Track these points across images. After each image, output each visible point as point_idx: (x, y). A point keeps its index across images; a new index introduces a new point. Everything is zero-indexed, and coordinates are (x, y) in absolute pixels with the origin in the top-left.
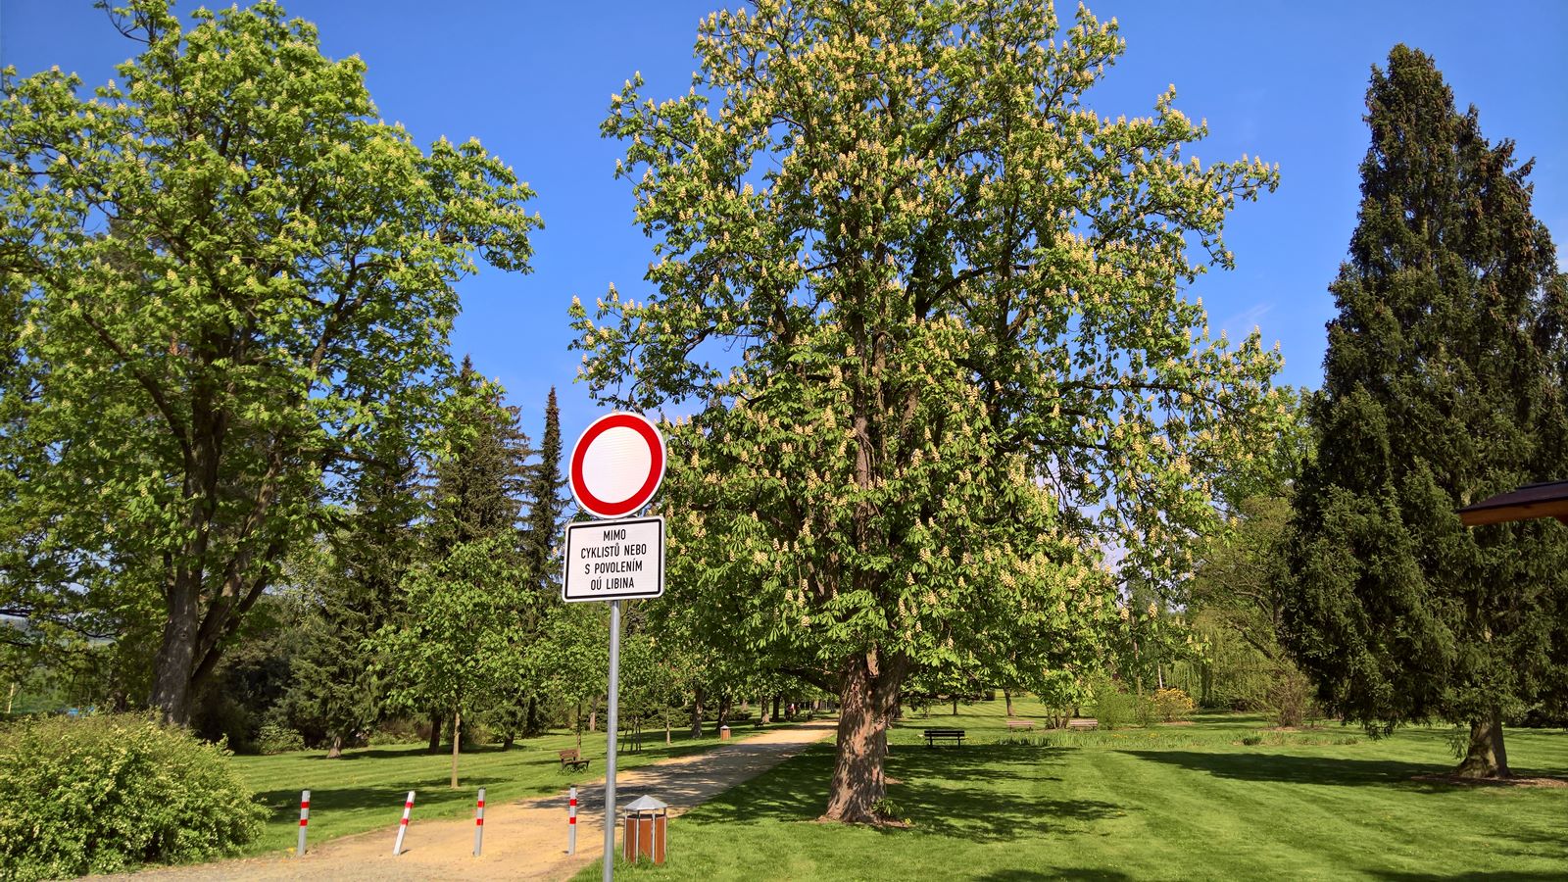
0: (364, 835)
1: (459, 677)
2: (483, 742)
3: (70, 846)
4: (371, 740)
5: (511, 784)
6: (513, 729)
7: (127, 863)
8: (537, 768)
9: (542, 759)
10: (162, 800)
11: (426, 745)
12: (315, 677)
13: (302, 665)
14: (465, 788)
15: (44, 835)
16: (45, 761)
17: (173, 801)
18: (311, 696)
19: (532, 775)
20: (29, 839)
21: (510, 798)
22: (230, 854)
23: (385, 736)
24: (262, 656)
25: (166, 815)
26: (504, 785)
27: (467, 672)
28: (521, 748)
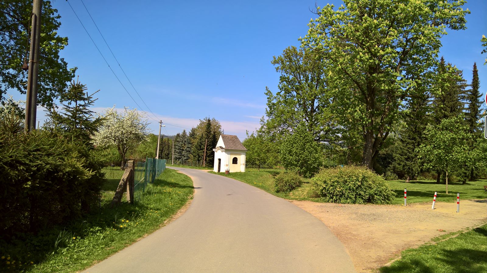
0: (422, 203)
1: (446, 161)
2: (455, 181)
3: (352, 196)
4: (418, 178)
5: (466, 194)
6: (465, 178)
7: (364, 202)
8: (475, 191)
9: (477, 188)
10: (370, 188)
11: (436, 181)
12: (400, 159)
13: (397, 156)
14: (451, 194)
15: (346, 193)
16: (344, 176)
17: (373, 188)
18: (399, 164)
19: (474, 193)
20: (343, 193)
21: (466, 198)
22: (388, 203)
23: (422, 177)
24: (385, 153)
25: (372, 192)
26: (464, 195)
27: (449, 159)
28: (469, 184)
